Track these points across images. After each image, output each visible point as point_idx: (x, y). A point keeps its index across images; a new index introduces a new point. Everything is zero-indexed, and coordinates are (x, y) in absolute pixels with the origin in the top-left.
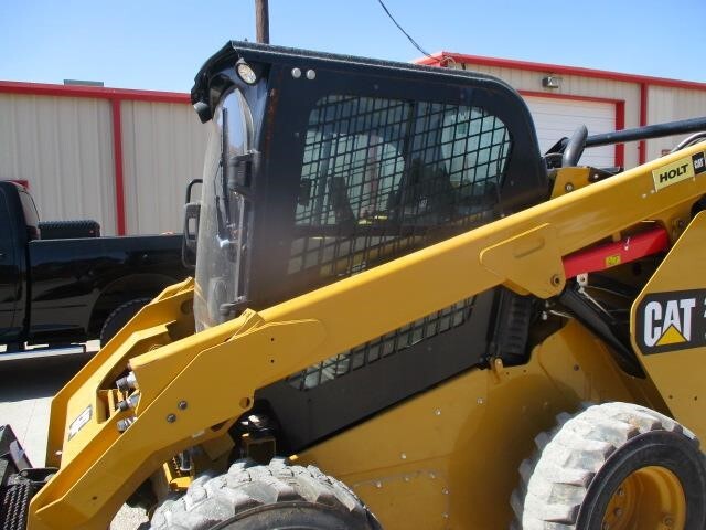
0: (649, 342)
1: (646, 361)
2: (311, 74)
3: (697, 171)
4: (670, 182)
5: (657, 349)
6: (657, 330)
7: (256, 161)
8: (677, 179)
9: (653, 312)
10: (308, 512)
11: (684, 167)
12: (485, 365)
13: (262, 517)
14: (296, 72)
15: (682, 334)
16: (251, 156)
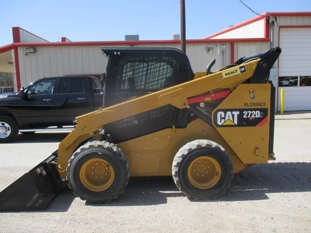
0: (219, 123)
1: (218, 129)
2: (119, 53)
3: (242, 72)
4: (229, 75)
5: (222, 126)
6: (223, 120)
7: (106, 75)
8: (233, 74)
9: (221, 115)
10: (104, 150)
11: (236, 71)
12: (171, 127)
13: (94, 149)
14: (115, 53)
15: (233, 122)
16: (105, 73)
